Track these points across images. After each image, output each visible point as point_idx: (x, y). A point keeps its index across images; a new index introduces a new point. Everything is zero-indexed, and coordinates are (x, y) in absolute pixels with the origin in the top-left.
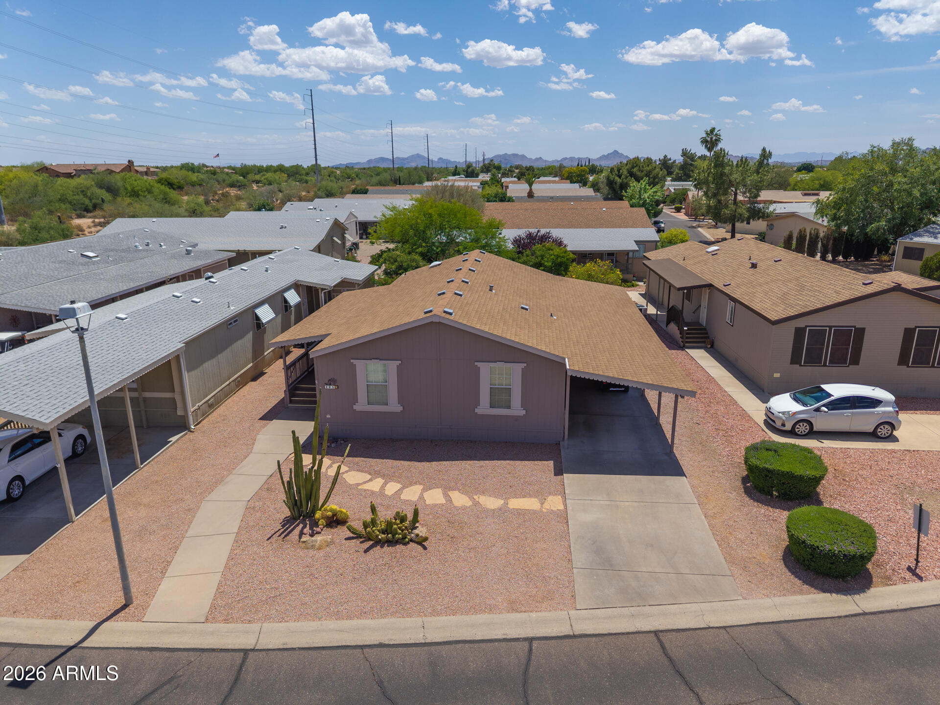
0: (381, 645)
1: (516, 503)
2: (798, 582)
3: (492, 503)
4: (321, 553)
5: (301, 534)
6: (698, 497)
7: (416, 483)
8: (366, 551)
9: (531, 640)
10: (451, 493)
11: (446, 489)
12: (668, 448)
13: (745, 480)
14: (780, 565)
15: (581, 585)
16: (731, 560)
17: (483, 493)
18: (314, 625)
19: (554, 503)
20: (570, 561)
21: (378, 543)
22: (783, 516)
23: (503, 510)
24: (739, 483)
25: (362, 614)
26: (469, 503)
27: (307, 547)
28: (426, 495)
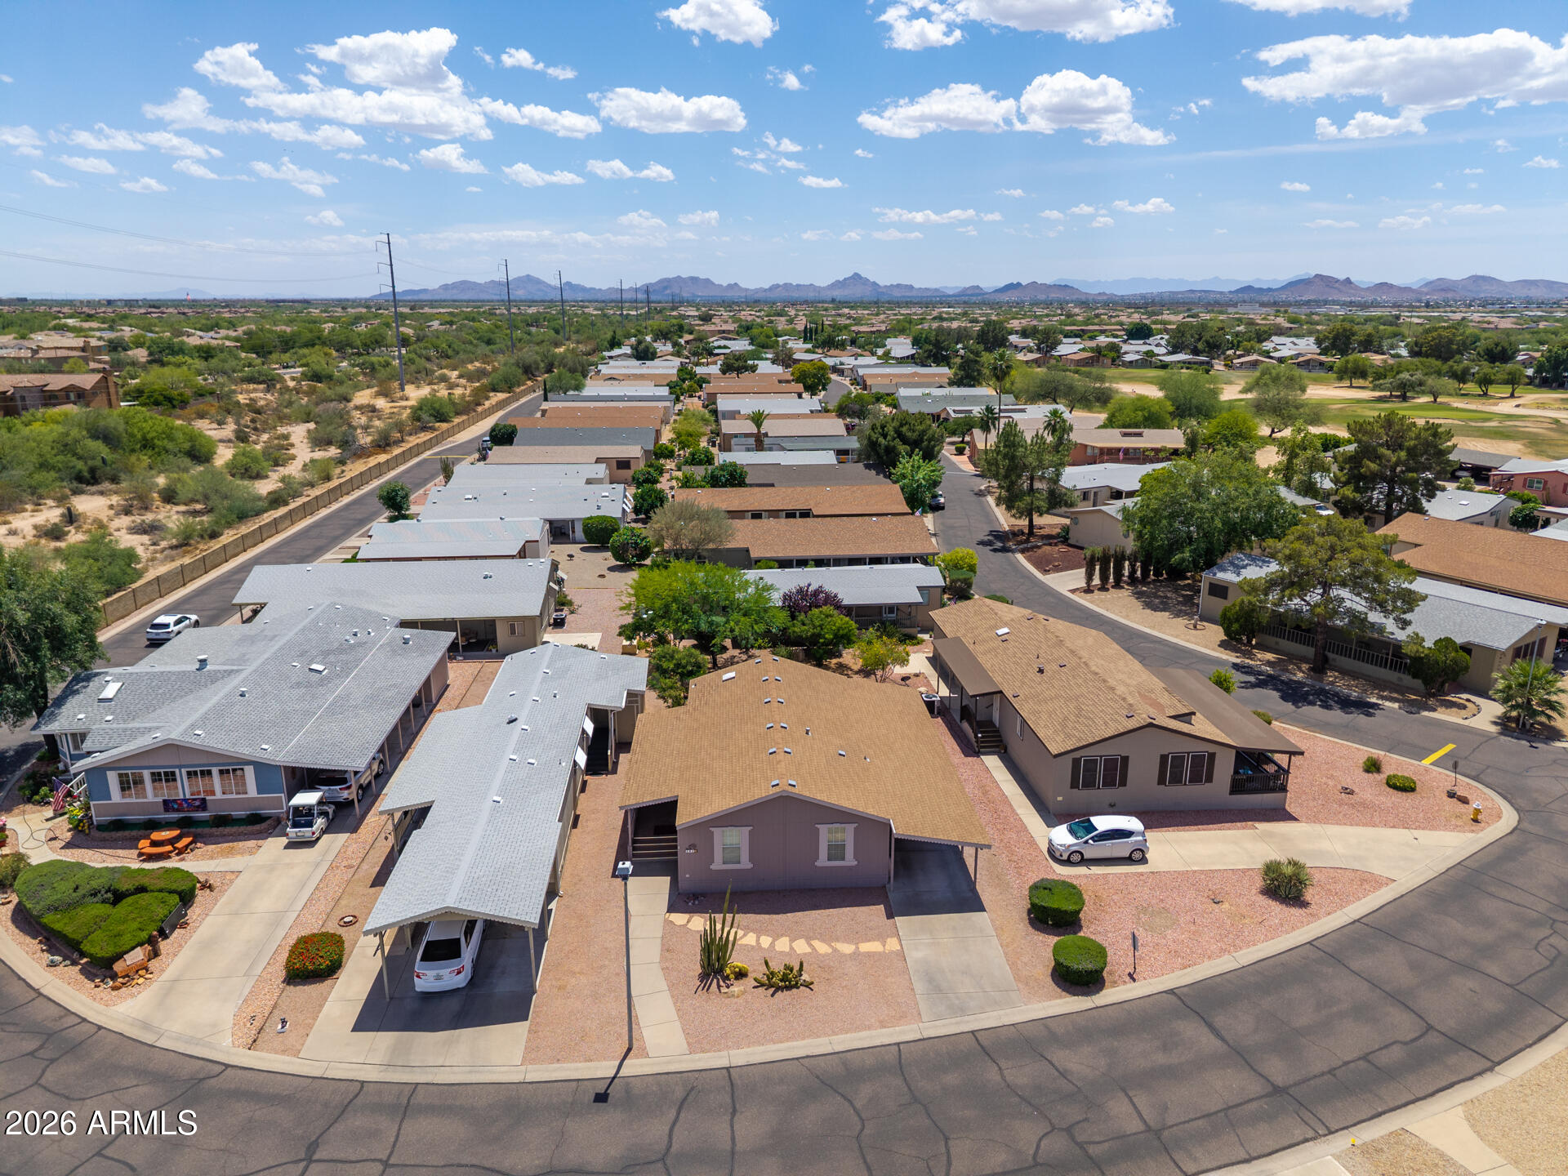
0: (808, 1057)
1: (865, 947)
2: (1059, 990)
3: (847, 948)
4: (740, 1001)
5: (719, 986)
6: (996, 929)
7: (782, 935)
8: (772, 995)
9: (898, 1044)
10: (812, 942)
11: (808, 939)
12: (972, 885)
13: (1029, 912)
14: (1049, 979)
15: (923, 1006)
16: (1018, 978)
17: (837, 940)
18: (761, 1048)
19: (892, 944)
20: (913, 989)
21: (778, 989)
22: (1053, 940)
23: (856, 955)
24: (1025, 915)
25: (788, 1039)
26: (830, 951)
27: (728, 996)
28: (794, 945)
